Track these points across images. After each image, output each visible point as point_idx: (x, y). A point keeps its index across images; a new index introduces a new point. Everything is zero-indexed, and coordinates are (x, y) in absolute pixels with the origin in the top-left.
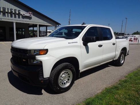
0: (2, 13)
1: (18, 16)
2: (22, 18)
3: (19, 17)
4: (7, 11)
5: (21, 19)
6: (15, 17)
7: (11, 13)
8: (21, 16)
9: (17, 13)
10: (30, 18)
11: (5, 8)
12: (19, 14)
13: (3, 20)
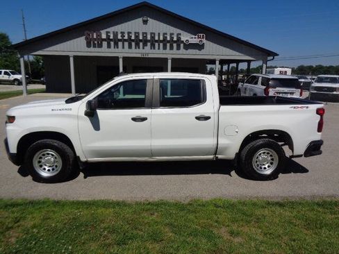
0: (149, 44)
1: (177, 45)
2: (184, 48)
3: (178, 48)
4: (157, 38)
5: (182, 50)
6: (171, 48)
7: (165, 41)
8: (182, 45)
9: (175, 39)
10: (199, 47)
11: (154, 34)
12: (179, 41)
13: (150, 56)
